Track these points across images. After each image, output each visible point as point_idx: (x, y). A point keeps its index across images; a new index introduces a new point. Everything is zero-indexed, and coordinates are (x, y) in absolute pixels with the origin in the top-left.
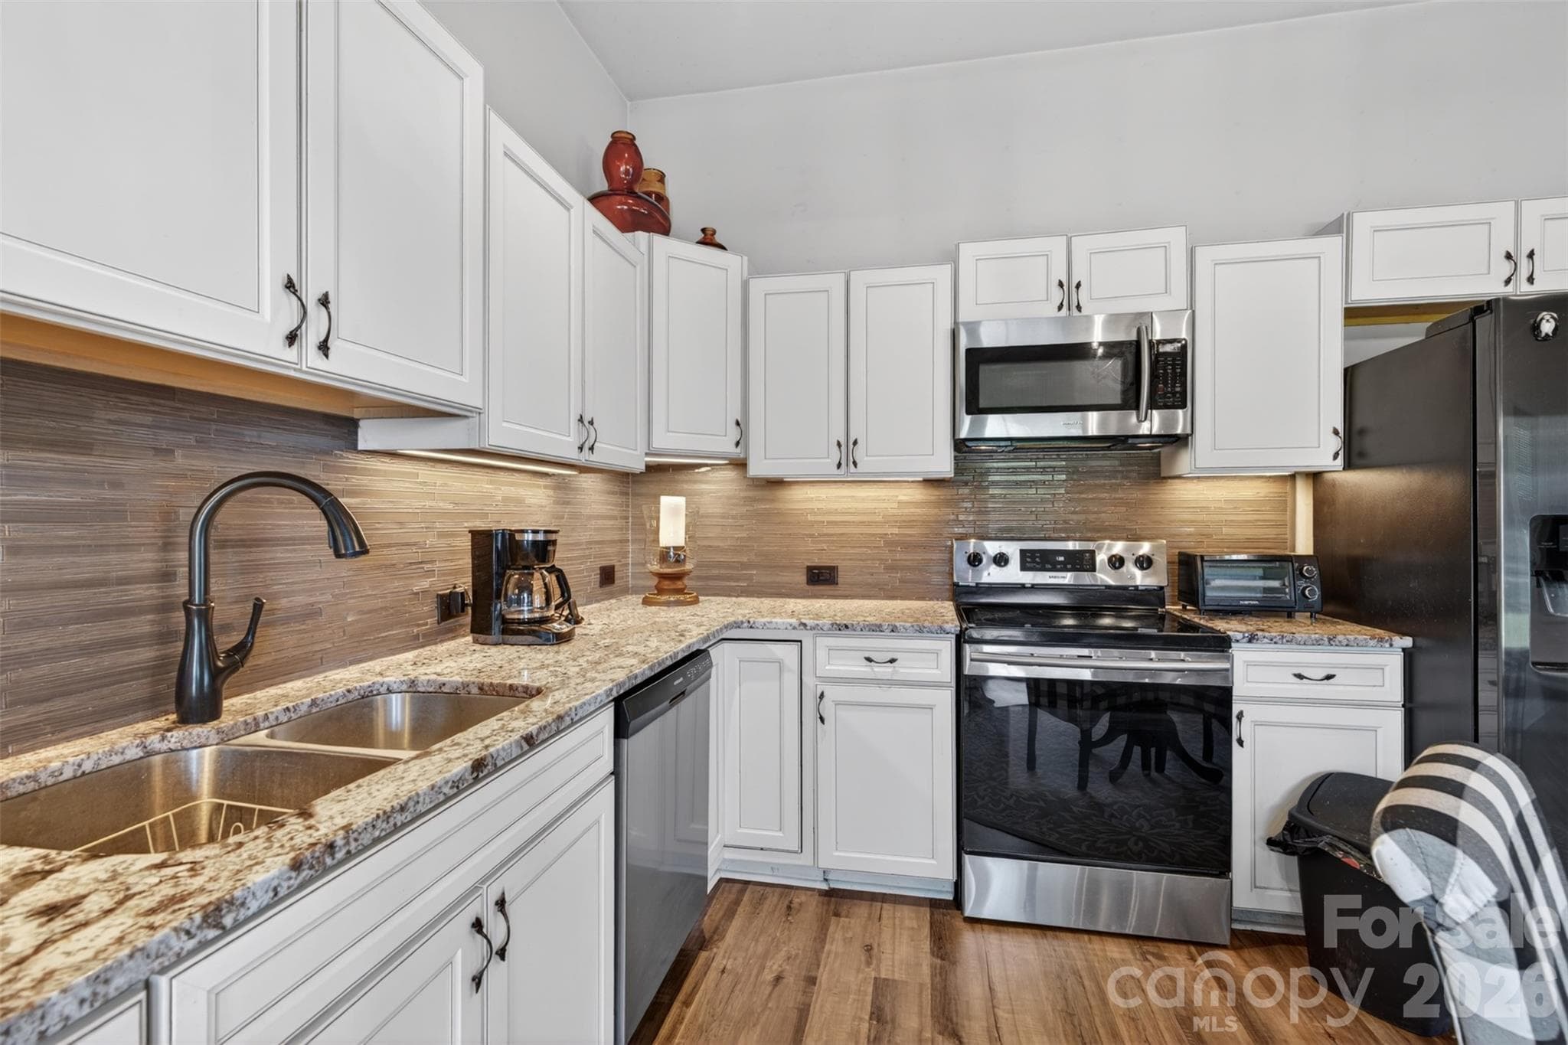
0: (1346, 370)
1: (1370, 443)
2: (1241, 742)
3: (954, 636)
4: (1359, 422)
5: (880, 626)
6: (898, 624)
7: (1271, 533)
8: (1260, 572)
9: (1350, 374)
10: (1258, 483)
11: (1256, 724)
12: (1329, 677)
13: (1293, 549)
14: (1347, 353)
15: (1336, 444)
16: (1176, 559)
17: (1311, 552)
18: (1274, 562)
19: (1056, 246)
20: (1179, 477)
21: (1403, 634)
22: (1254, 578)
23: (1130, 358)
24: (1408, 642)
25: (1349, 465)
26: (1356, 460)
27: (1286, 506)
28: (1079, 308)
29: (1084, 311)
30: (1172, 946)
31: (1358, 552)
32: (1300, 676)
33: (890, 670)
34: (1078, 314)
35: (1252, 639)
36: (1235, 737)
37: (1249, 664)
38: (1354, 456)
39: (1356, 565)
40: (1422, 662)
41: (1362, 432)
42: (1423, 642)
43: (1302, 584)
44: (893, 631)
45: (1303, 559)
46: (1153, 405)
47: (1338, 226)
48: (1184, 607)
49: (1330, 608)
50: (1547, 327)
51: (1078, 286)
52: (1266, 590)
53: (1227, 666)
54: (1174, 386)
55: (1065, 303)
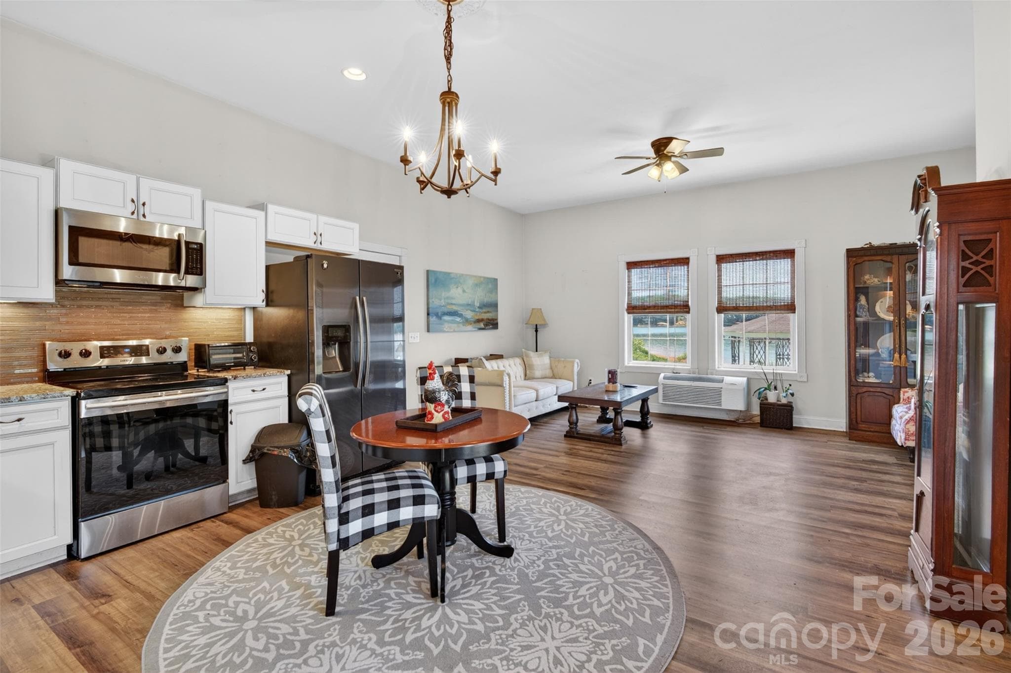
0: (266, 266)
1: (275, 297)
2: (231, 423)
3: (70, 398)
4: (272, 287)
5: (9, 398)
6: (25, 396)
7: (235, 333)
8: (232, 351)
9: (268, 268)
10: (230, 311)
11: (237, 414)
12: (264, 389)
13: (245, 340)
14: (267, 259)
15: (263, 296)
16: (193, 347)
17: (252, 341)
18: (238, 346)
19: (131, 179)
20: (194, 307)
21: (288, 369)
22: (230, 353)
23: (175, 247)
24: (289, 372)
25: (267, 305)
26: (270, 303)
27: (242, 321)
28: (144, 216)
29: (147, 219)
30: (203, 522)
31: (271, 340)
32: (254, 391)
33: (17, 426)
34: (144, 219)
35: (235, 378)
36: (229, 421)
37: (234, 389)
38: (269, 302)
39: (270, 345)
40: (294, 378)
41: (272, 292)
42: (293, 371)
43: (251, 354)
44: (21, 401)
45: (250, 344)
46: (187, 272)
47: (262, 207)
48: (198, 370)
49: (260, 364)
50: (325, 266)
51: (144, 204)
52: (235, 358)
53: (226, 390)
54: (196, 264)
55: (136, 212)
